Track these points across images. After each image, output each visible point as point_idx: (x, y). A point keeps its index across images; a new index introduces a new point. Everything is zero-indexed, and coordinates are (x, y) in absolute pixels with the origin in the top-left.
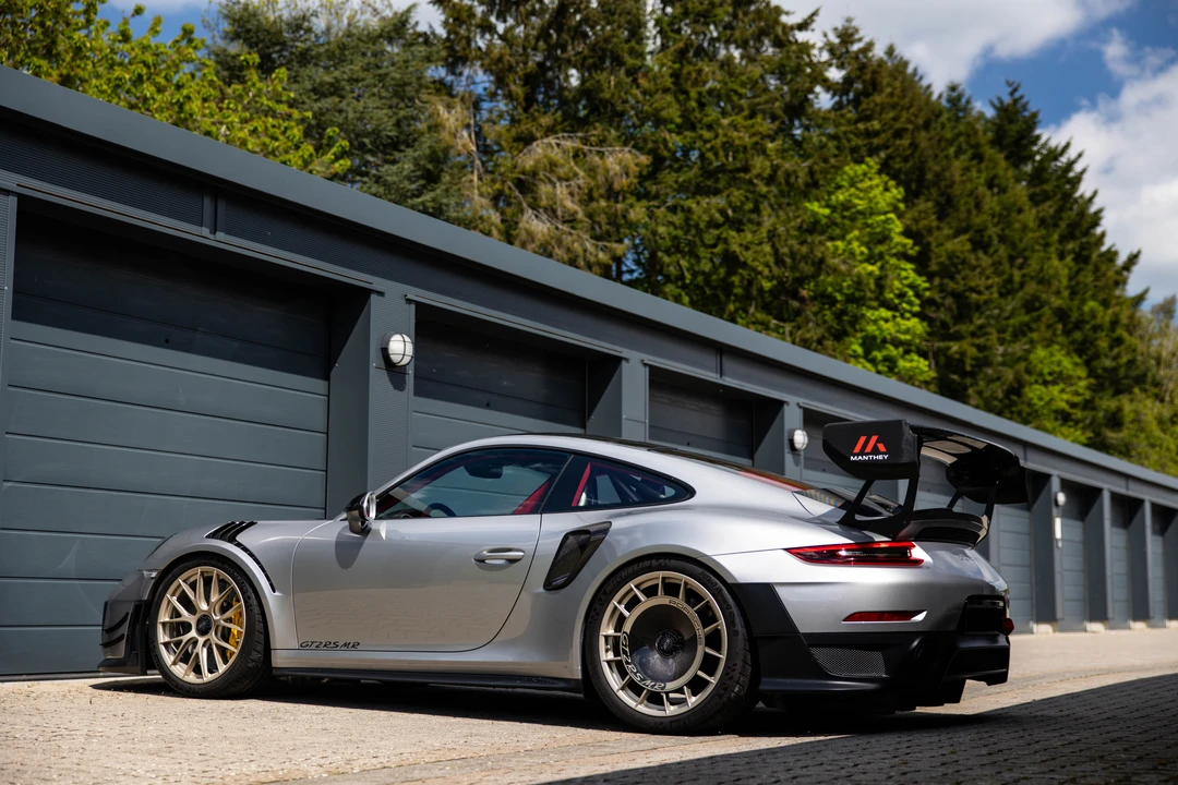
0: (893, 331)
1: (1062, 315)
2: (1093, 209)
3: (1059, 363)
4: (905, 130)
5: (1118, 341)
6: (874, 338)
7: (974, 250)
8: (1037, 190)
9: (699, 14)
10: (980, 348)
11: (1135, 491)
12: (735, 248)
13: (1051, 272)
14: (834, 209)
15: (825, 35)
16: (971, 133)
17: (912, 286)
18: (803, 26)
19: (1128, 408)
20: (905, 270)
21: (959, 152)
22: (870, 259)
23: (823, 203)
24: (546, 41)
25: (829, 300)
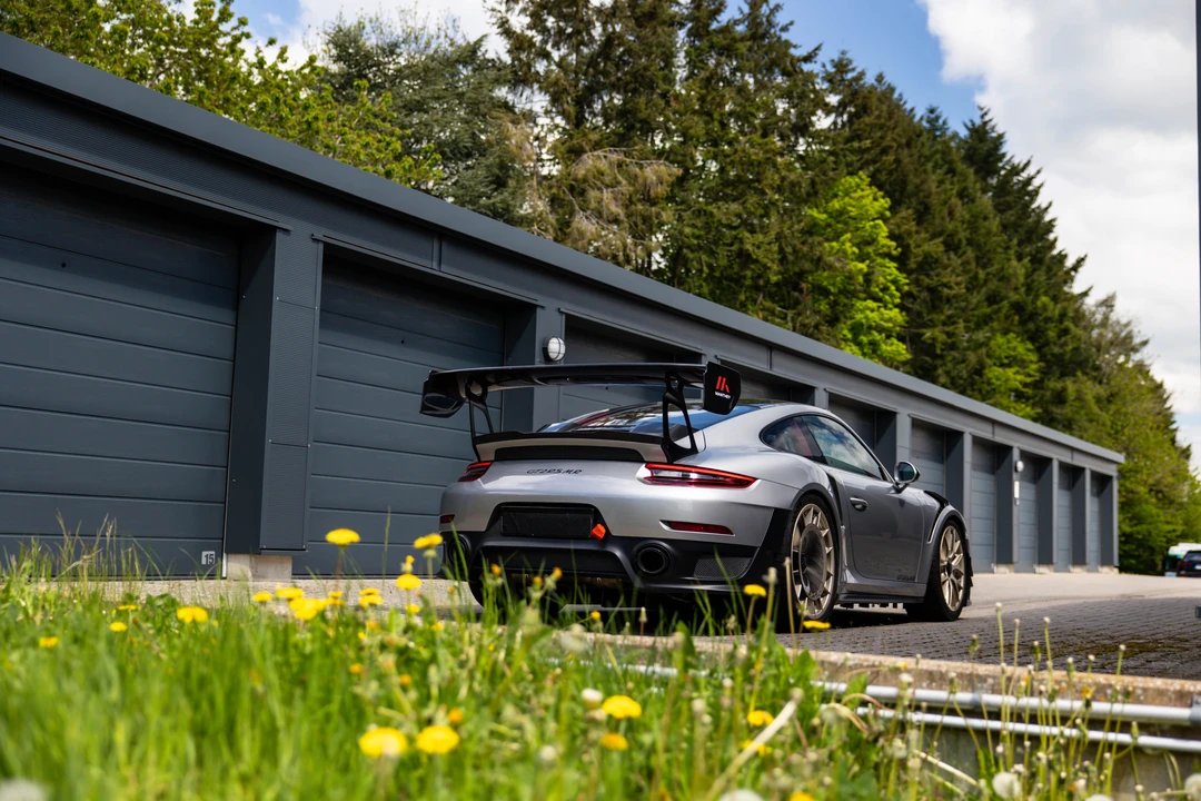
0: (877, 320)
1: (1018, 307)
2: (1047, 218)
3: (1015, 349)
4: (891, 147)
5: (1066, 331)
6: (862, 325)
7: (946, 251)
8: (1002, 200)
9: (723, 48)
10: (949, 335)
11: (1079, 461)
12: (749, 247)
13: (1011, 271)
14: (830, 215)
15: (824, 66)
16: (946, 151)
17: (894, 282)
18: (808, 59)
19: (1070, 386)
20: (889, 268)
21: (936, 166)
22: (861, 258)
23: (822, 210)
24: (594, 68)
25: (825, 292)
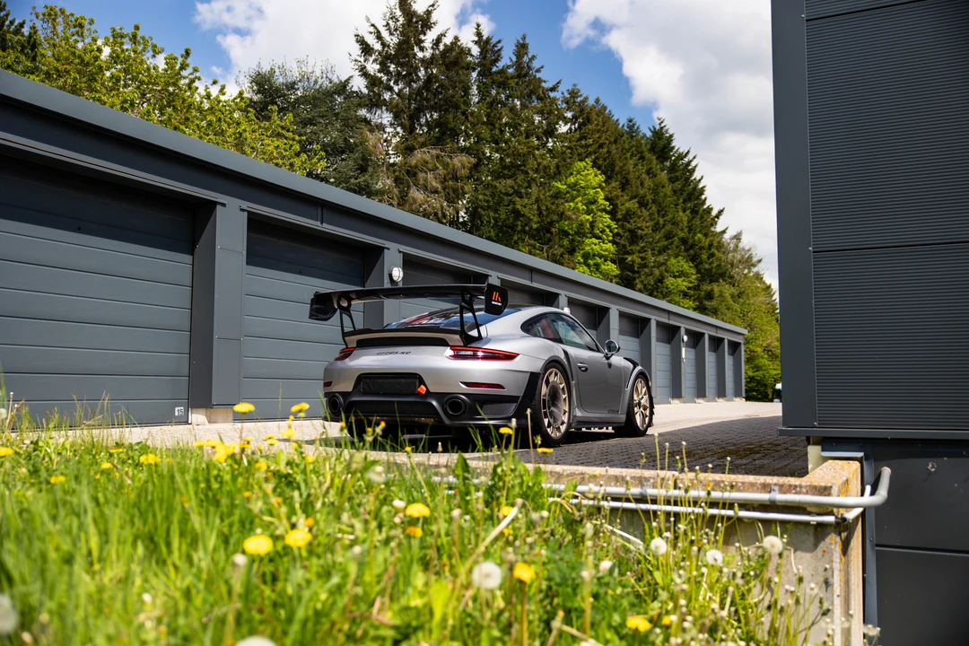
0: (599, 250)
1: (684, 241)
2: (700, 186)
3: (682, 266)
4: (605, 143)
5: (712, 255)
6: (589, 253)
7: (640, 207)
8: (672, 175)
9: (500, 83)
10: (643, 259)
12: (519, 207)
13: (679, 219)
14: (569, 186)
15: (563, 93)
16: (639, 145)
17: (608, 227)
18: (553, 89)
19: (716, 288)
20: (605, 218)
21: (632, 156)
22: (587, 213)
23: (563, 183)
24: (420, 96)
25: (566, 234)
